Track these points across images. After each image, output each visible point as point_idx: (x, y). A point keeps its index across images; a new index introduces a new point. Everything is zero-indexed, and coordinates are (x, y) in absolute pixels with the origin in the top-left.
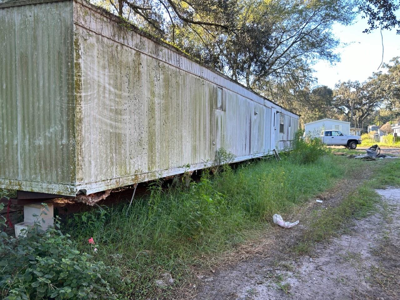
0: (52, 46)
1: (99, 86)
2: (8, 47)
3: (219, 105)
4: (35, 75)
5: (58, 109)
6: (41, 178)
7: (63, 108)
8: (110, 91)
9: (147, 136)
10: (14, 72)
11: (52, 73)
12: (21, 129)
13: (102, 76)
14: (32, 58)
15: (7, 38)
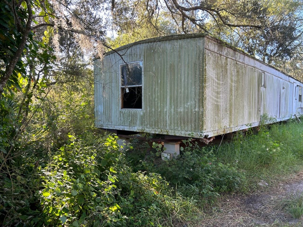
0: (190, 60)
1: (212, 79)
2: (162, 62)
3: (263, 84)
4: (179, 76)
5: (193, 92)
6: (181, 128)
7: (196, 92)
8: (216, 82)
9: (229, 106)
10: (166, 74)
11: (190, 74)
12: (169, 103)
13: (213, 74)
14: (178, 67)
15: (162, 56)
